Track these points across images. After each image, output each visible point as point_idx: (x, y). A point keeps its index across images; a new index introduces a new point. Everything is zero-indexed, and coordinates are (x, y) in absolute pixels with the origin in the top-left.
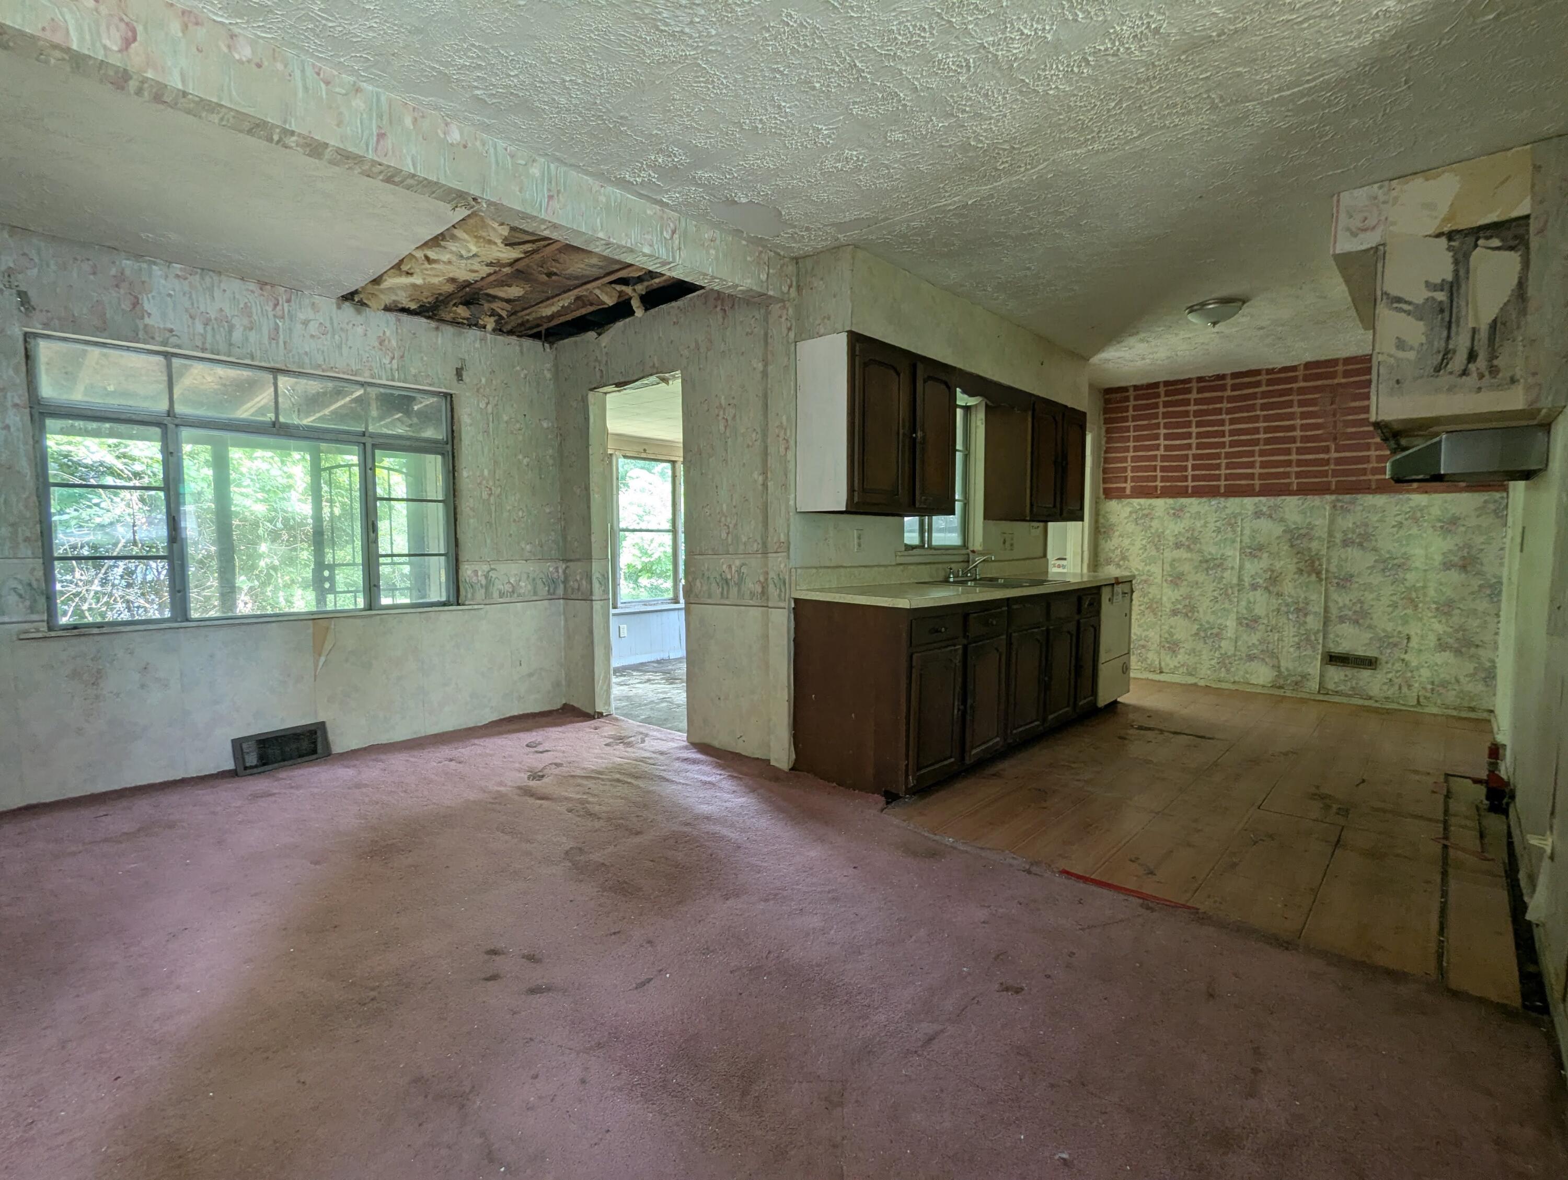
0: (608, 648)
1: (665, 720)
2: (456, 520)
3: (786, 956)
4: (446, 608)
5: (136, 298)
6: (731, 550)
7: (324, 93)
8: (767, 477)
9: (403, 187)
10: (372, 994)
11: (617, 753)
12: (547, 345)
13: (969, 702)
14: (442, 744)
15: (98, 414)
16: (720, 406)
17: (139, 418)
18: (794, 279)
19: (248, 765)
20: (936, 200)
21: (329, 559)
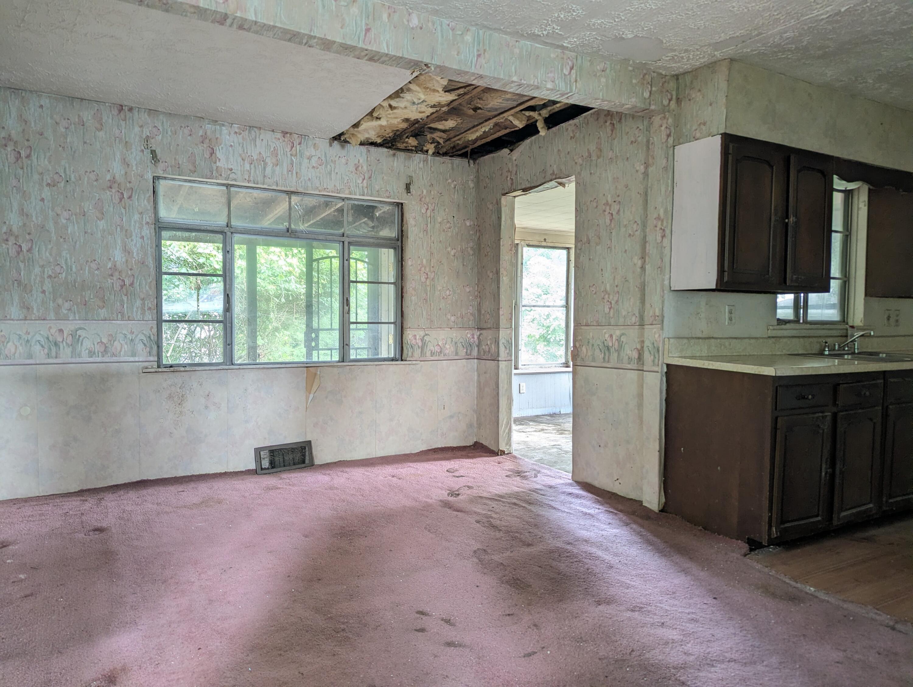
0: (510, 399)
1: (555, 462)
2: (402, 297)
3: (647, 656)
4: (394, 363)
5: (213, 149)
6: (613, 322)
7: (334, 7)
8: (645, 261)
9: (379, 63)
10: (342, 626)
11: (515, 483)
12: (471, 161)
13: (838, 466)
14: (387, 464)
15: (190, 227)
16: (607, 204)
17: (211, 229)
18: (674, 93)
19: (263, 467)
20: (809, 12)
21: (315, 325)
